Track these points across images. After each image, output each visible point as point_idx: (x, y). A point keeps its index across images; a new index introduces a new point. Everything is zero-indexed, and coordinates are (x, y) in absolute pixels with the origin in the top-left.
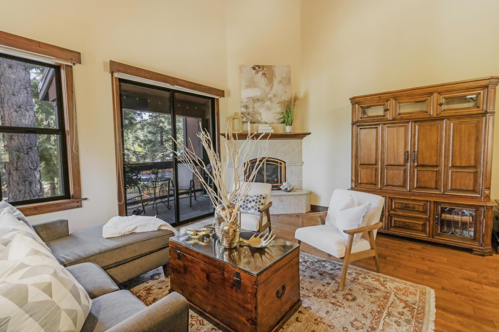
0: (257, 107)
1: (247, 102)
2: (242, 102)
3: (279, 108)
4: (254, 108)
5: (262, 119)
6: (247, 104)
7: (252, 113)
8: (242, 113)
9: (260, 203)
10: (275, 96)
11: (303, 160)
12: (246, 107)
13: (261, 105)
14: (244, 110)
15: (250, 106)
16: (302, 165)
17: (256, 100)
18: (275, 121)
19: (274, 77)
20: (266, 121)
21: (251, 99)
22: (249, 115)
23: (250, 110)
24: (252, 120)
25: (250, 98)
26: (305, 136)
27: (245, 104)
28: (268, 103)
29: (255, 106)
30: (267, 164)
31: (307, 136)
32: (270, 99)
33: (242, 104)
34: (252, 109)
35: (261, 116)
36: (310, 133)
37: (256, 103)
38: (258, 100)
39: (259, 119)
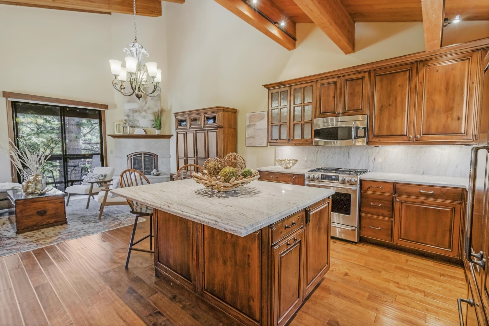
0: (136, 116)
1: (129, 112)
2: (125, 113)
3: (152, 117)
4: (133, 117)
5: (139, 124)
6: (129, 114)
7: (132, 120)
8: (125, 120)
10: (149, 108)
11: (171, 154)
12: (128, 116)
13: (139, 115)
14: (126, 118)
15: (131, 115)
16: (170, 158)
17: (135, 111)
18: (150, 126)
20: (143, 126)
22: (130, 121)
23: (131, 118)
24: (132, 125)
25: (130, 110)
26: (171, 137)
27: (127, 114)
28: (144, 113)
29: (134, 115)
30: (144, 156)
32: (145, 111)
33: (125, 114)
35: (139, 122)
36: (173, 135)
37: (135, 113)
38: (136, 111)
39: (138, 124)
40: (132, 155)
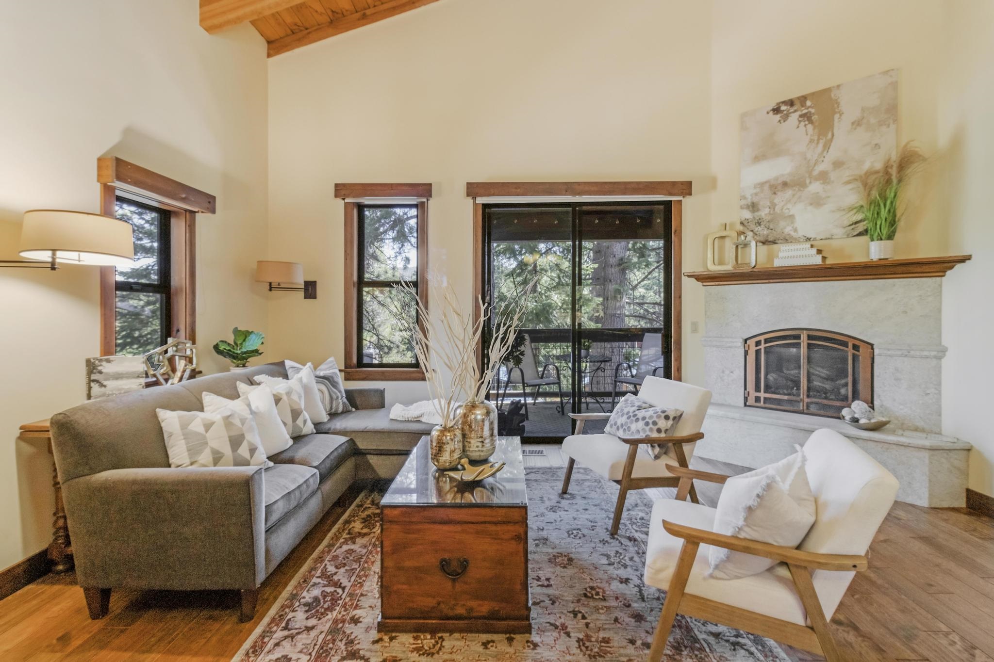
0: (782, 204)
1: (756, 194)
2: (744, 197)
3: (852, 197)
4: (773, 206)
5: (796, 230)
6: (755, 200)
7: (769, 218)
8: (742, 223)
9: (655, 428)
10: (838, 164)
11: (945, 342)
12: (753, 207)
13: (794, 195)
14: (747, 215)
15: (764, 203)
17: (778, 186)
18: (839, 232)
19: (837, 116)
20: (809, 236)
21: (766, 187)
22: (759, 224)
23: (764, 213)
24: (767, 236)
25: (762, 185)
26: (951, 268)
27: (749, 201)
28: (815, 187)
29: (776, 201)
30: (809, 345)
31: (958, 266)
32: (823, 177)
33: (743, 202)
34: (767, 211)
35: (792, 223)
36: (970, 256)
37: (779, 193)
38: (785, 184)
39: (788, 230)
40: (762, 338)
